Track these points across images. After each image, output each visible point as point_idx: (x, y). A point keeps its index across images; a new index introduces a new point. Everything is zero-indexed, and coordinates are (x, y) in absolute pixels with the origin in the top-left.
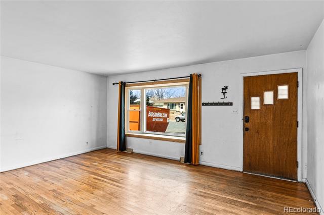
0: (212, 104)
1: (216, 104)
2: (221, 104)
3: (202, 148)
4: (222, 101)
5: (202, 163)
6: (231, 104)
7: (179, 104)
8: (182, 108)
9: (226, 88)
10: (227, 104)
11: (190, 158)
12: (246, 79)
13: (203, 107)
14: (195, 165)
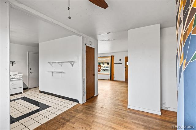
0: (117, 64)
1: (118, 64)
2: (119, 64)
3: (114, 76)
4: (119, 63)
5: (114, 80)
6: (122, 64)
7: (103, 63)
8: (104, 65)
9: (121, 59)
10: (121, 64)
11: (111, 79)
12: (125, 57)
13: (115, 65)
14: (112, 80)
